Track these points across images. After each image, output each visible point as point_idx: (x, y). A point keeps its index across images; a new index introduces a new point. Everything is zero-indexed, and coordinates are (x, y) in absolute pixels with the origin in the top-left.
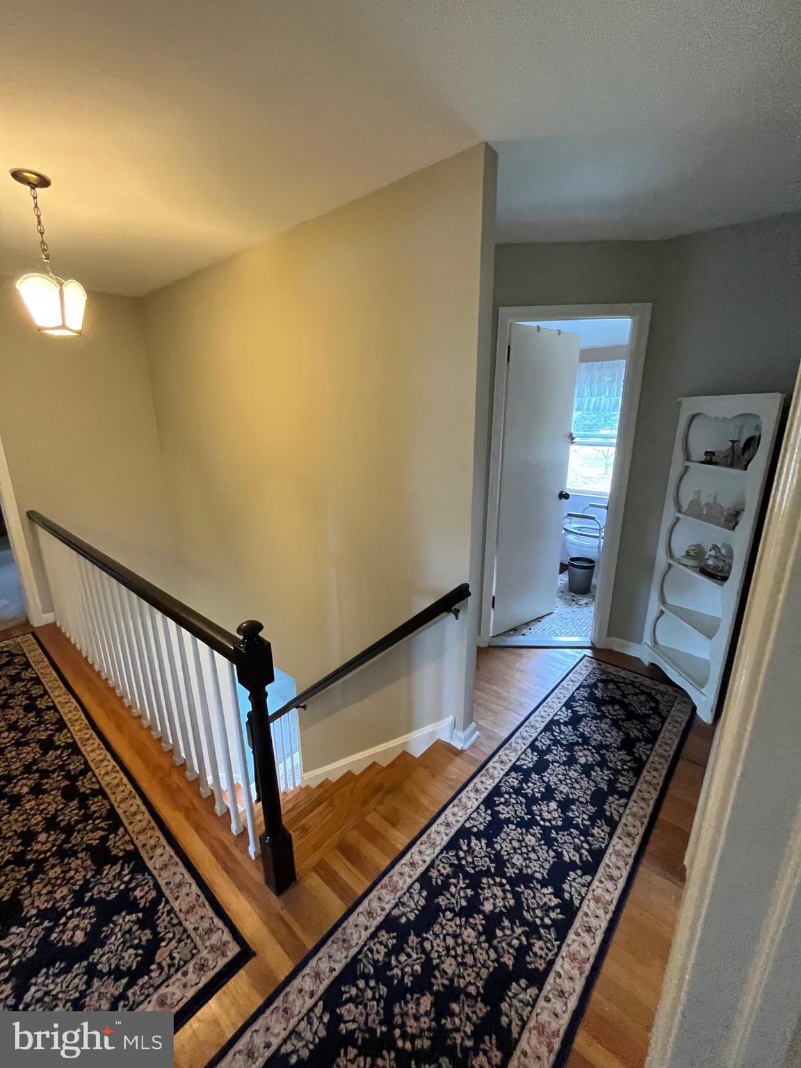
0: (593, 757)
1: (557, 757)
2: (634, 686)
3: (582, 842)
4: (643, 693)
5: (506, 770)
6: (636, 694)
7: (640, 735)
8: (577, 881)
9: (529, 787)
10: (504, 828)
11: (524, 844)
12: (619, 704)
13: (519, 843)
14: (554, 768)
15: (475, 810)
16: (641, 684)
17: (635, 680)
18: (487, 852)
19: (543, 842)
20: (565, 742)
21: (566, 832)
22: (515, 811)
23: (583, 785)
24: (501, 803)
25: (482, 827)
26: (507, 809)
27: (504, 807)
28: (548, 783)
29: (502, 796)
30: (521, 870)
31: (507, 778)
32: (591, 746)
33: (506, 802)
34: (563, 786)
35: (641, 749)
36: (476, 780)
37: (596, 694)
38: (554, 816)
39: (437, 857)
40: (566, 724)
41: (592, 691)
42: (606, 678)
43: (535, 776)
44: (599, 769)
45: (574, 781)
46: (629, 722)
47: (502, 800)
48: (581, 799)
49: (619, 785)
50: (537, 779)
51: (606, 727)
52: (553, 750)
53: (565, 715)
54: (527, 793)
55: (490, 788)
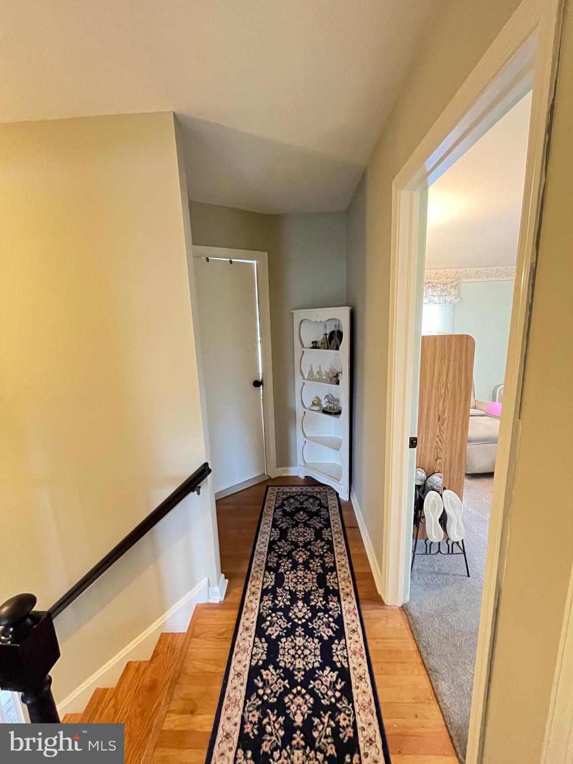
0: (305, 554)
1: (286, 567)
2: (304, 495)
3: (328, 618)
4: (310, 497)
5: (259, 598)
6: (307, 500)
7: (321, 525)
8: (339, 649)
9: (280, 601)
10: (279, 645)
11: (297, 648)
12: (302, 510)
13: (294, 650)
14: (288, 576)
15: (254, 646)
16: (307, 492)
17: (302, 491)
18: (277, 675)
19: (307, 637)
20: (285, 554)
21: (317, 618)
22: (280, 626)
23: (309, 577)
24: (268, 627)
25: (264, 657)
26: (274, 629)
27: (272, 628)
28: (289, 590)
29: (267, 621)
30: (305, 670)
31: (262, 604)
32: (301, 547)
33: (271, 623)
34: (299, 585)
35: (326, 534)
36: (242, 620)
37: (286, 510)
38: (304, 611)
39: (244, 711)
40: (279, 540)
41: (283, 509)
42: (286, 496)
43: (279, 590)
44: (312, 561)
45: (303, 578)
46: (312, 520)
47: (268, 623)
48: (313, 588)
49: (327, 565)
50: (282, 592)
51: (302, 530)
52: (280, 563)
53: (276, 534)
54: (281, 607)
55: (255, 620)
